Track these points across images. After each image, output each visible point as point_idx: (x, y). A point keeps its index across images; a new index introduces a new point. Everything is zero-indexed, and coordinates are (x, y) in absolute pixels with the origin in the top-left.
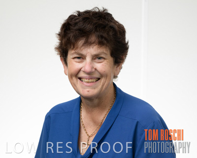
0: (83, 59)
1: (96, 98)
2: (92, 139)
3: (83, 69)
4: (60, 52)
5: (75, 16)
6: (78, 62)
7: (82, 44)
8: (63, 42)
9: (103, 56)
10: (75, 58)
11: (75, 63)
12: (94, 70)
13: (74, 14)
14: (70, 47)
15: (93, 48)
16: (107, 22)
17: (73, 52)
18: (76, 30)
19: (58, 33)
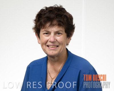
0: (49, 34)
1: (57, 56)
2: (54, 80)
3: (49, 40)
4: (36, 30)
5: (44, 10)
6: (47, 36)
7: (48, 25)
8: (38, 24)
9: (60, 32)
10: (44, 34)
11: (44, 37)
12: (55, 40)
13: (44, 9)
14: (42, 28)
15: (55, 28)
16: (62, 13)
17: (43, 30)
18: (45, 17)
19: (34, 19)
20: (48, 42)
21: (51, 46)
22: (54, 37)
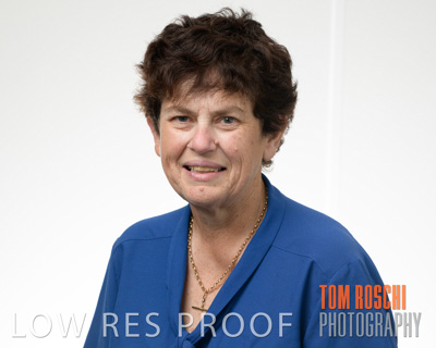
2: (212, 297)
3: (190, 145)
5: (178, 27)
6: (182, 129)
10: (174, 119)
11: (174, 132)
13: (177, 23)
20: (188, 152)
21: (196, 169)
22: (207, 131)
